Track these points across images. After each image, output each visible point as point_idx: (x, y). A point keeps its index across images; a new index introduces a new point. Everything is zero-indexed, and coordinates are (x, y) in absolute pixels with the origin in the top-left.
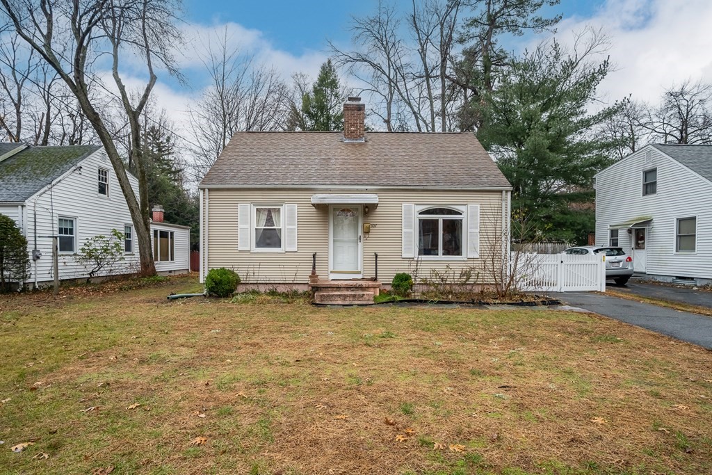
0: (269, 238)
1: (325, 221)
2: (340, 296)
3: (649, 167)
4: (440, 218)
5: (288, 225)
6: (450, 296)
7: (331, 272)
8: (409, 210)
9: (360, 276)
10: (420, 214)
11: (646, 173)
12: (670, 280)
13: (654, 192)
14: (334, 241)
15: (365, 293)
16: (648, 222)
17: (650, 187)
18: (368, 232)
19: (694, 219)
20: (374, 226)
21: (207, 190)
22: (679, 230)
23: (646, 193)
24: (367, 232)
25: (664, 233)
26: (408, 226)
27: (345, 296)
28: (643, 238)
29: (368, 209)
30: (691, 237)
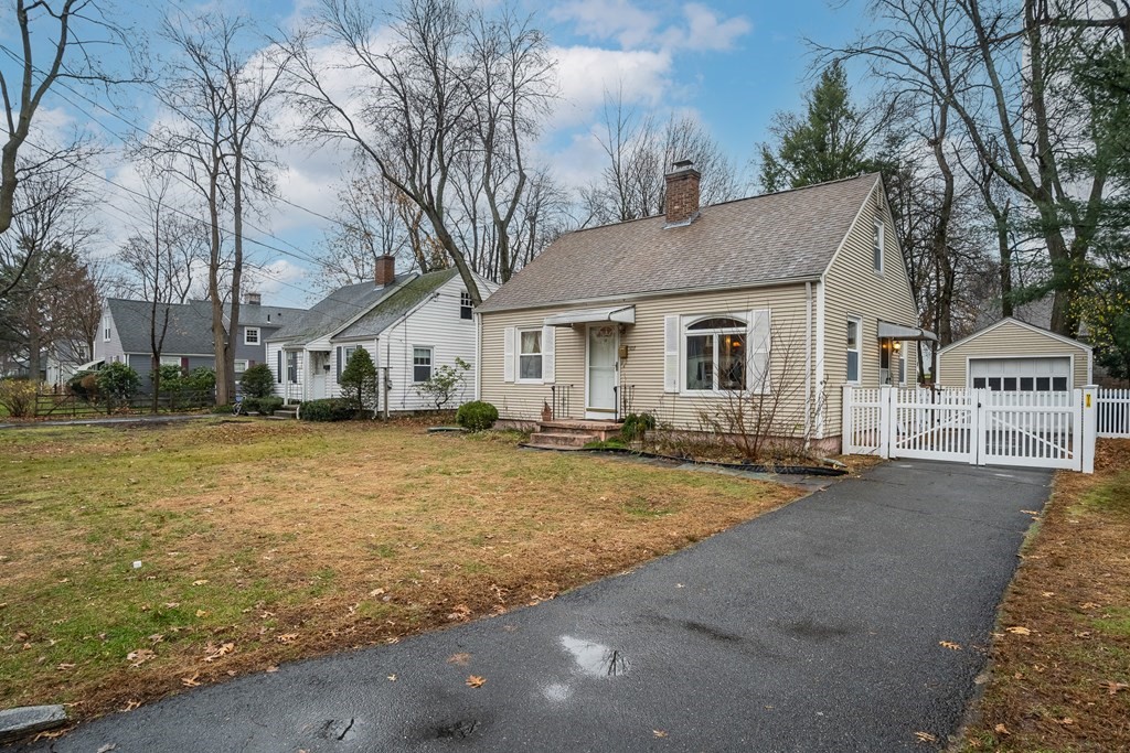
0: (531, 367)
1: (582, 345)
4: (715, 333)
5: (548, 350)
6: (657, 448)
7: (588, 410)
8: (672, 324)
10: (689, 328)
14: (590, 369)
15: (577, 436)
18: (626, 357)
20: (633, 348)
21: (480, 315)
24: (624, 356)
26: (672, 347)
27: (557, 439)
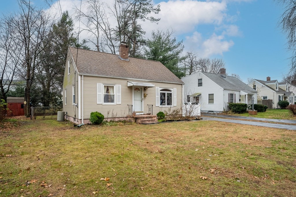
0: (109, 99)
1: (131, 92)
2: (148, 120)
3: (200, 78)
4: (166, 92)
5: (118, 93)
8: (157, 89)
9: (143, 113)
10: (160, 91)
11: (199, 80)
12: (207, 112)
13: (201, 85)
14: (134, 100)
15: (154, 119)
16: (200, 95)
17: (200, 84)
19: (213, 94)
20: (147, 94)
21: (83, 76)
22: (209, 98)
23: (199, 86)
24: (145, 97)
25: (205, 98)
26: (158, 95)
27: (149, 120)
28: (198, 100)
29: (145, 88)
30: (212, 100)
